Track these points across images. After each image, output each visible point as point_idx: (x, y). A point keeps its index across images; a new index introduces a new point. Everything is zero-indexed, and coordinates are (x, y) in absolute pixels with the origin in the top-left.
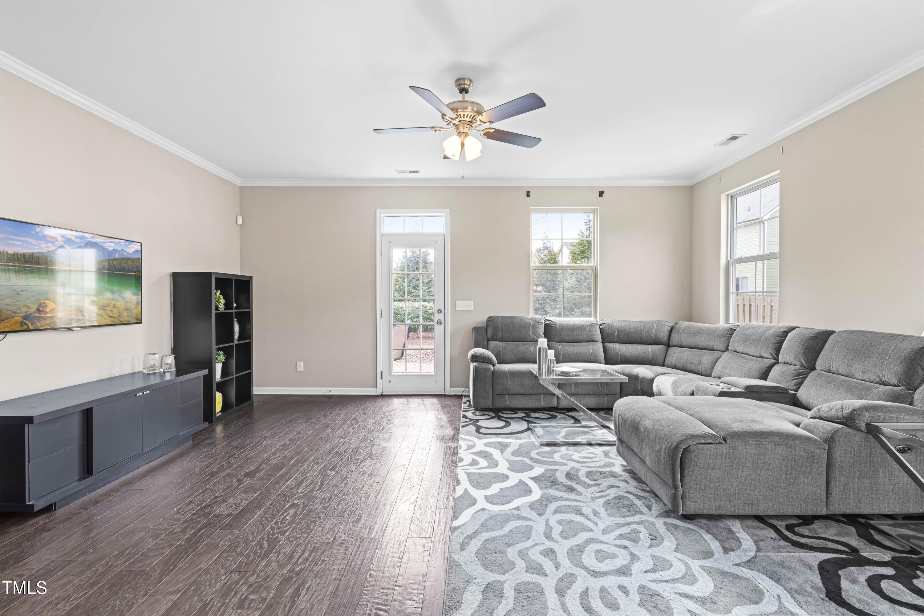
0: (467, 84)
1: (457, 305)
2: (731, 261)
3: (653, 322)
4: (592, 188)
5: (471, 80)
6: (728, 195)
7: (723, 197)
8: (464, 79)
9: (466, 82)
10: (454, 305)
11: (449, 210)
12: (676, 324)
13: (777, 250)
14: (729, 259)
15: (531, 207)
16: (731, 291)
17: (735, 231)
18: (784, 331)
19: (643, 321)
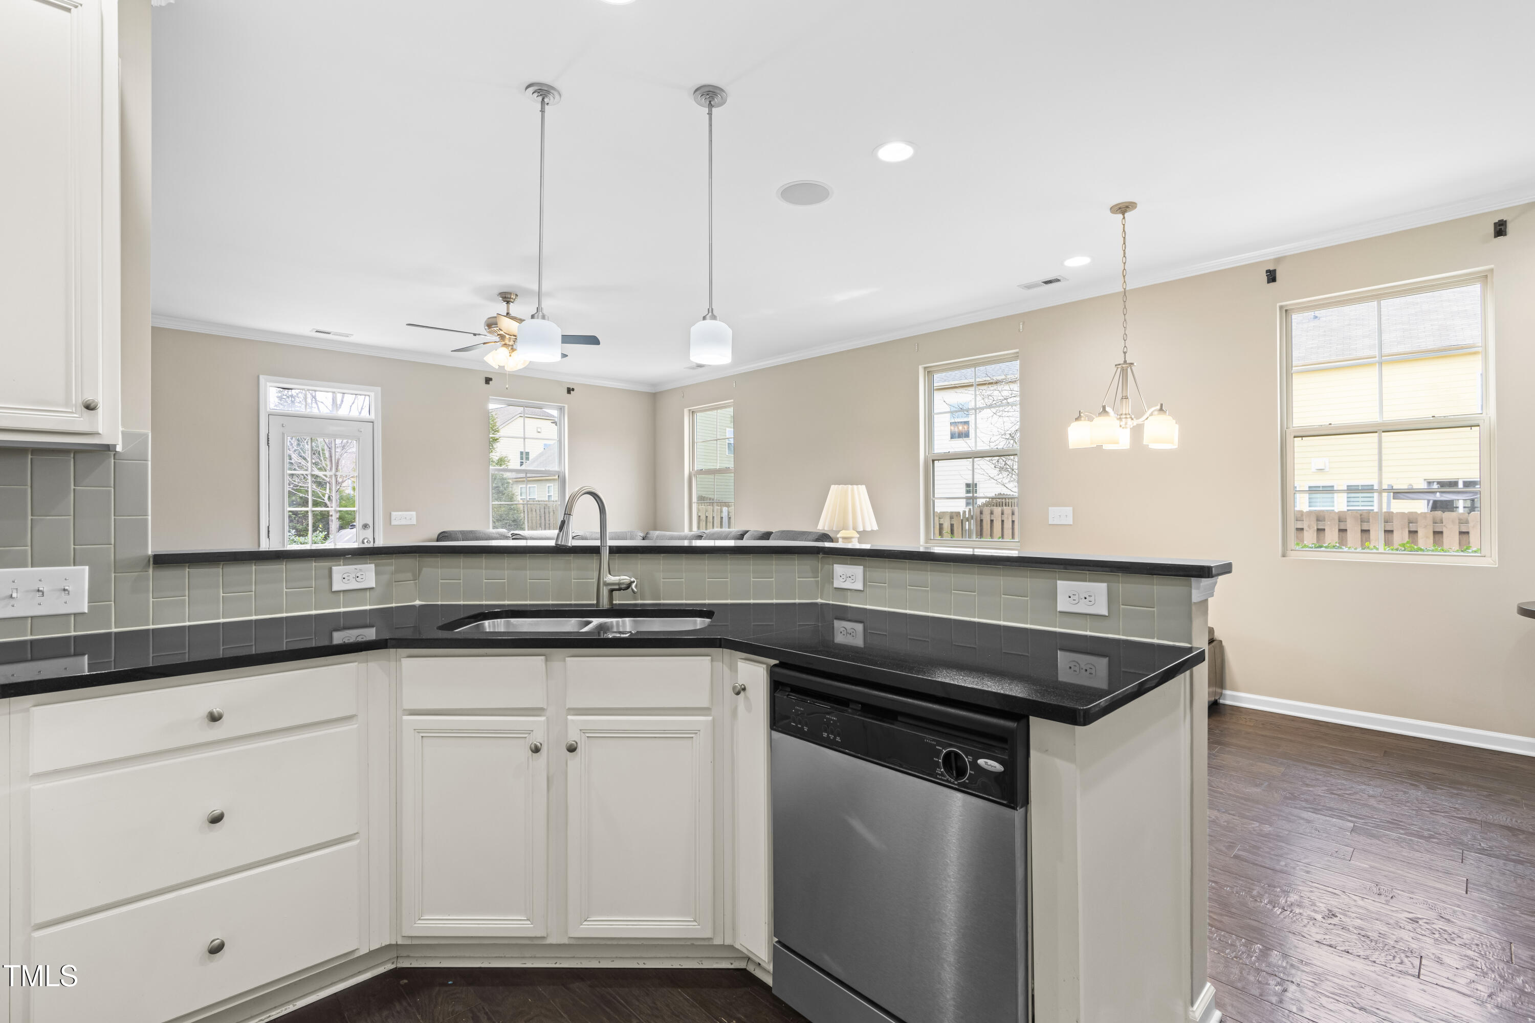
0: (512, 299)
1: (393, 518)
2: (693, 473)
3: (625, 532)
4: (559, 383)
5: (517, 295)
6: (690, 410)
7: (686, 411)
8: (511, 294)
9: (512, 297)
10: (388, 518)
11: (380, 388)
12: (647, 533)
13: (731, 465)
14: (691, 470)
15: (490, 397)
16: (694, 501)
17: (696, 444)
18: (741, 535)
19: (617, 532)
